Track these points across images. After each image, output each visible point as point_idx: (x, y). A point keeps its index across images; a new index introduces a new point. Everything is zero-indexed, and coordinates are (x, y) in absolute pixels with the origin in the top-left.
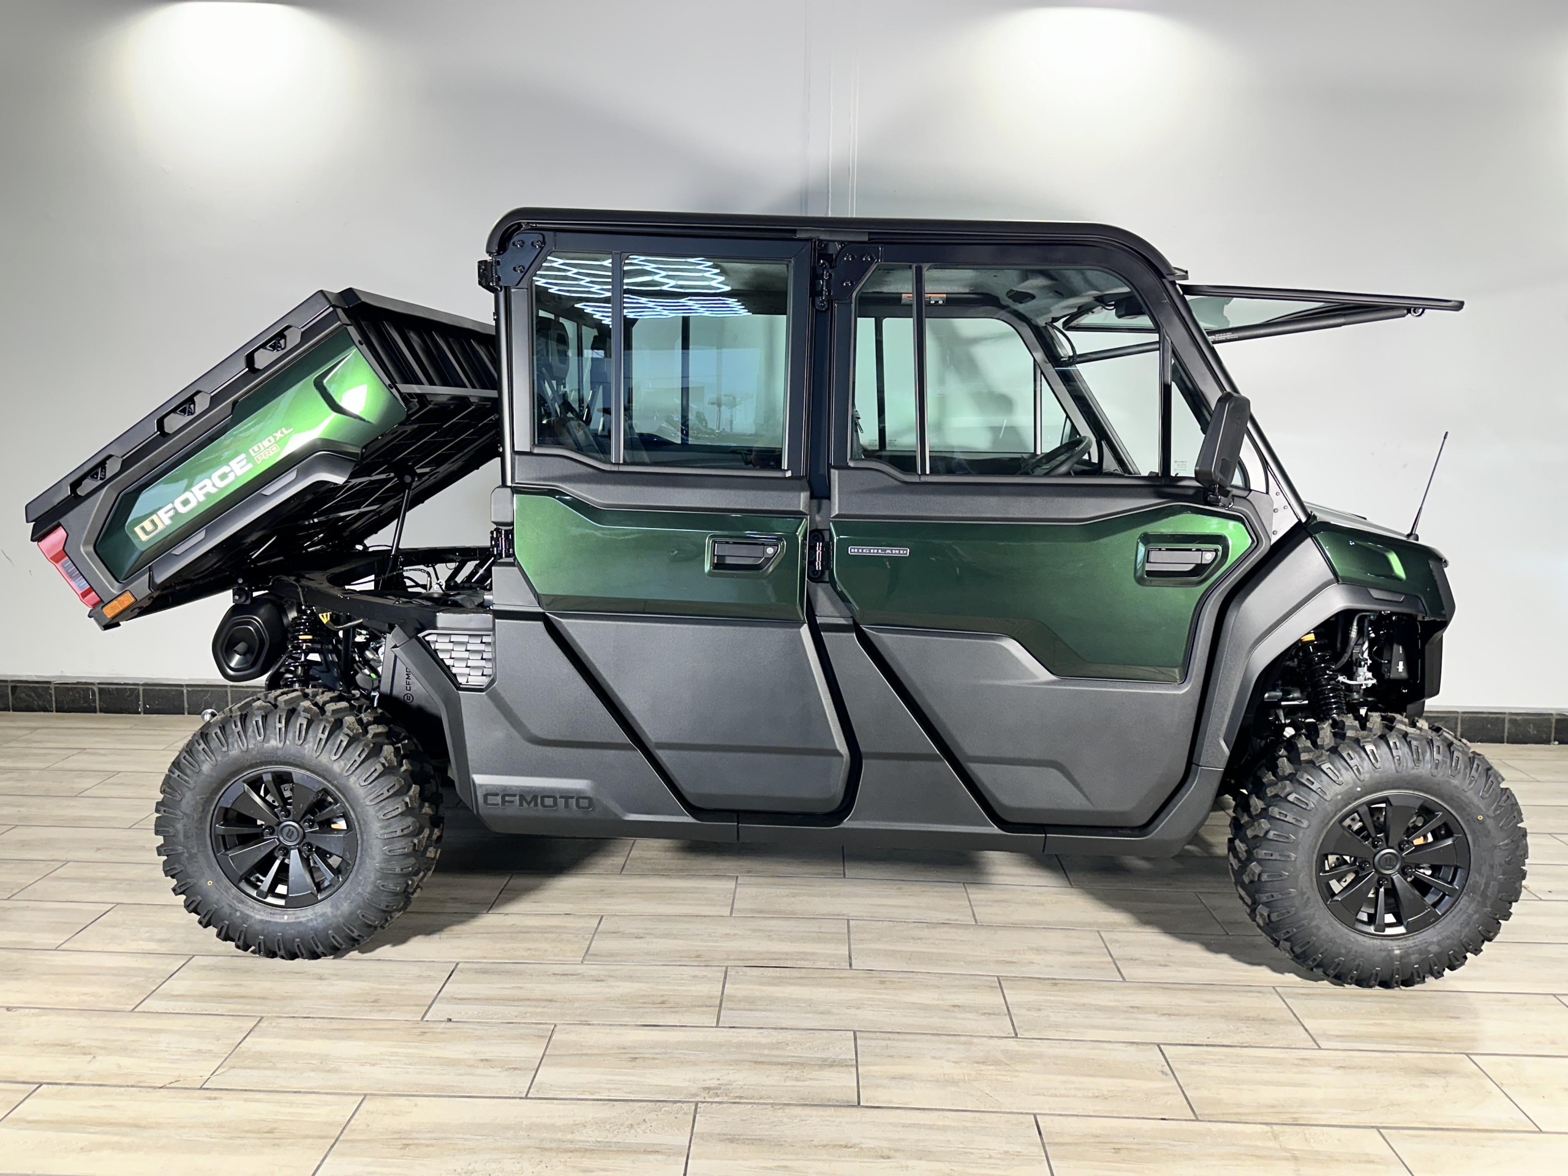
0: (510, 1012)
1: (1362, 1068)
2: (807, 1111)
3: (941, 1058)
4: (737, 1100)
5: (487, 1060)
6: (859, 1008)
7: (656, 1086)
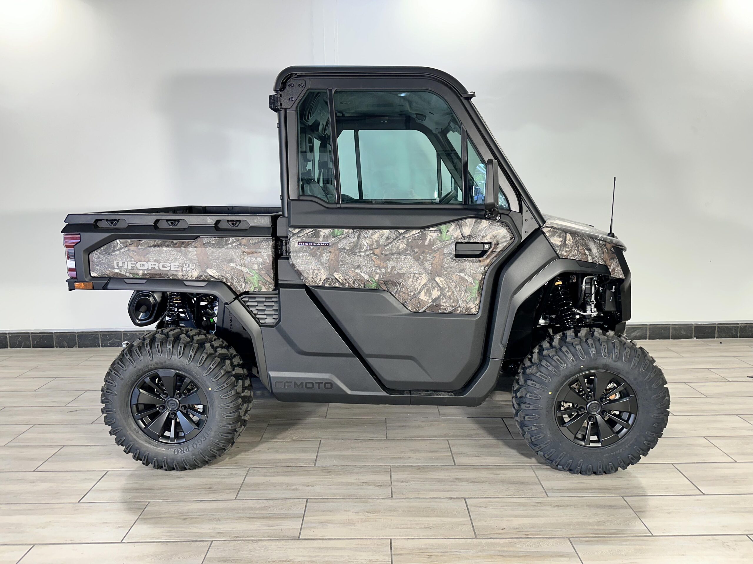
2: (271, 543)
5: (106, 523)
6: (313, 486)
7: (194, 533)
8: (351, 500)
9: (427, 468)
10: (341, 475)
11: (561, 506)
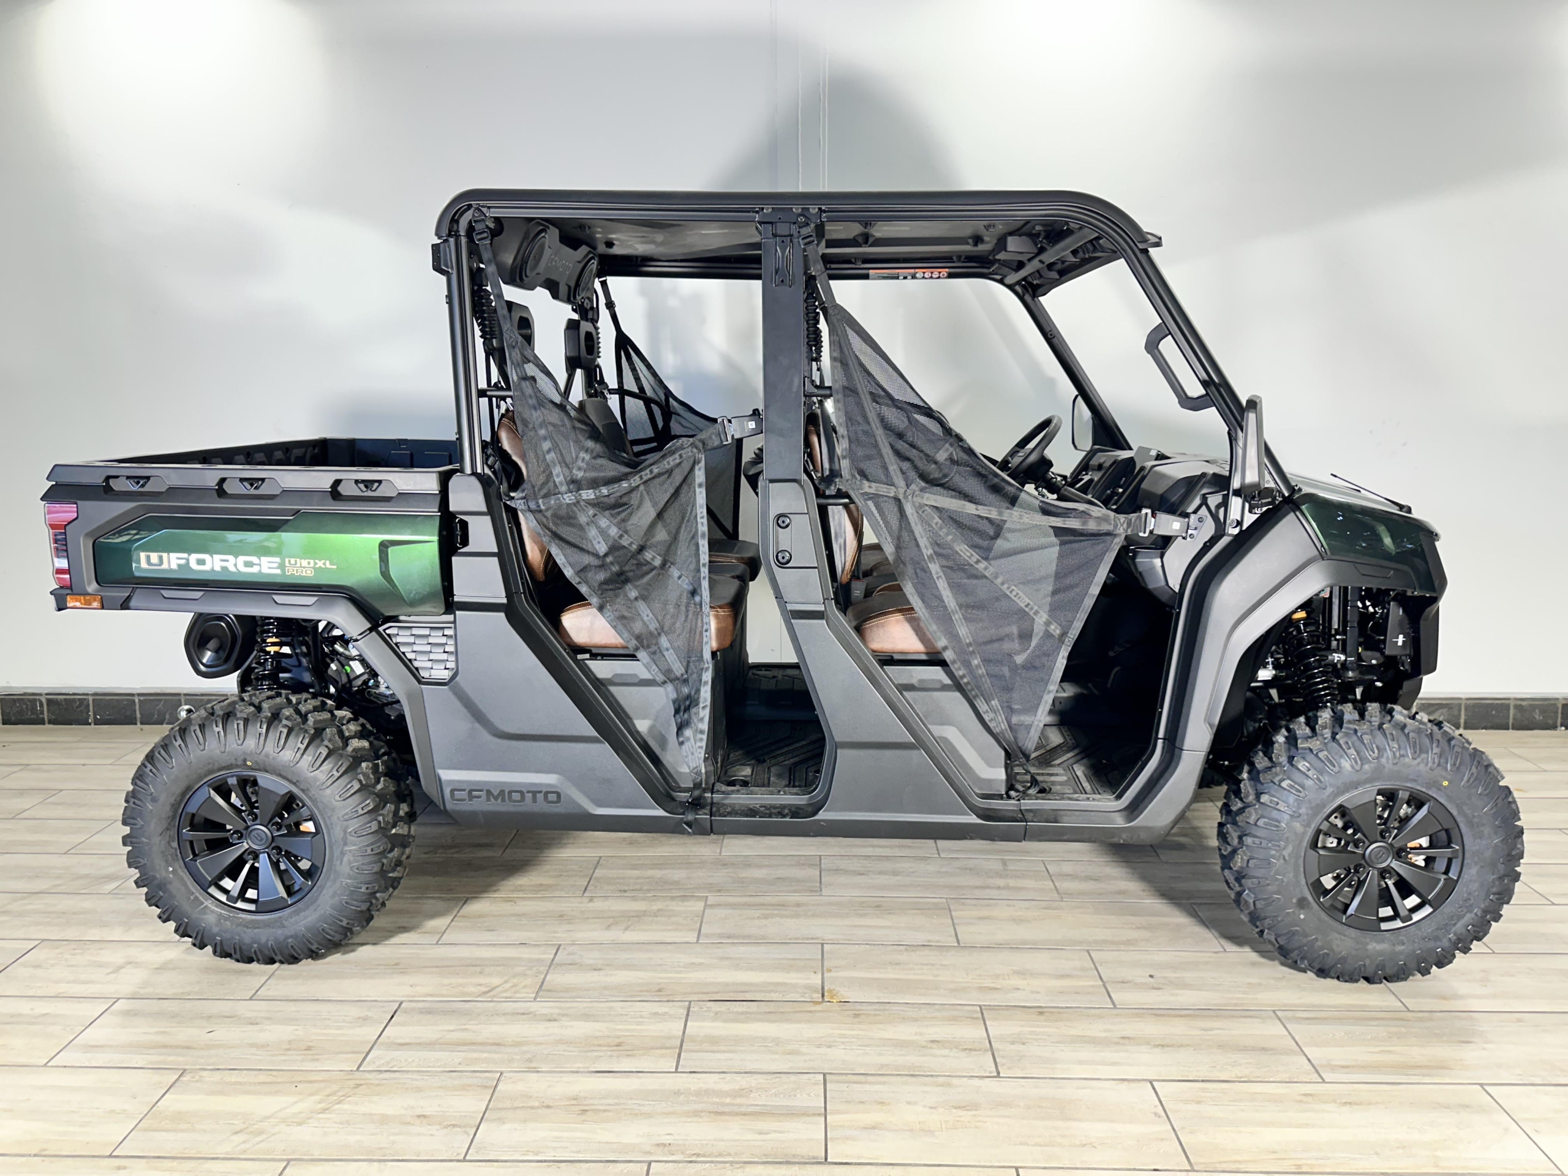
0: (453, 1059)
2: (770, 1170)
3: (916, 1103)
4: (693, 1159)
5: (424, 1116)
6: (830, 1047)
7: (607, 1143)
8: (914, 1079)
9: (1059, 1012)
10: (881, 1022)
11: (1355, 1104)
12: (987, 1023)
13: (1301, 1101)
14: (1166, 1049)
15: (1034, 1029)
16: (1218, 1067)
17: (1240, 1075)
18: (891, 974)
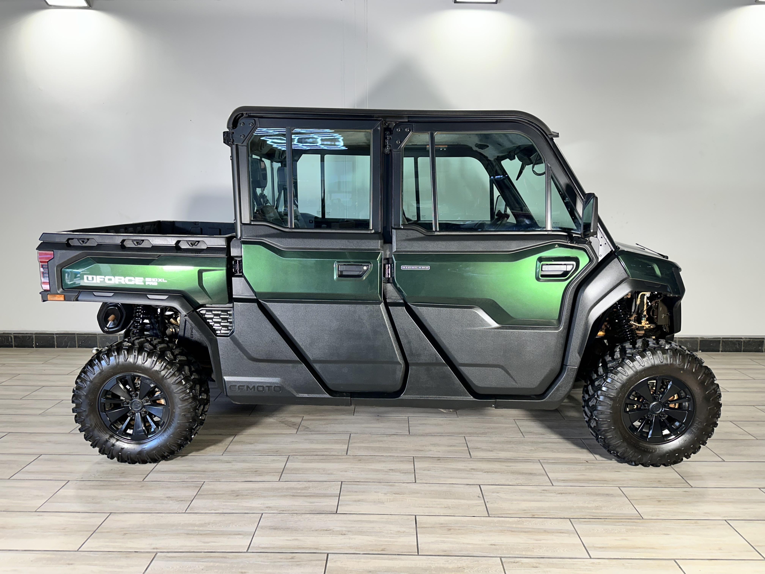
0: (184, 476)
1: (570, 493)
2: (312, 516)
3: (378, 492)
4: (281, 512)
5: (170, 497)
6: (346, 472)
7: (245, 506)
8: (379, 483)
9: (446, 459)
10: (370, 463)
11: (564, 493)
12: (415, 463)
13: (541, 492)
14: (489, 473)
15: (434, 465)
16: (509, 480)
17: (518, 483)
18: (377, 445)
